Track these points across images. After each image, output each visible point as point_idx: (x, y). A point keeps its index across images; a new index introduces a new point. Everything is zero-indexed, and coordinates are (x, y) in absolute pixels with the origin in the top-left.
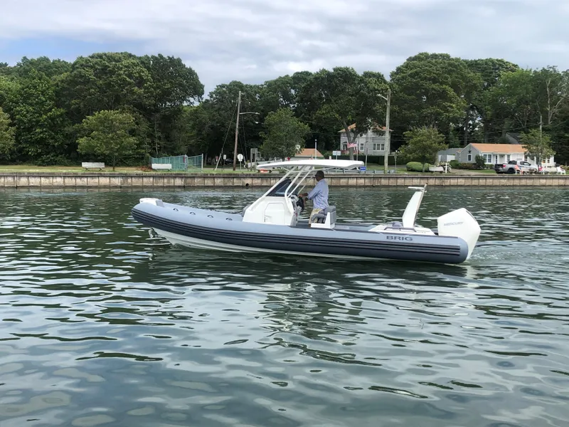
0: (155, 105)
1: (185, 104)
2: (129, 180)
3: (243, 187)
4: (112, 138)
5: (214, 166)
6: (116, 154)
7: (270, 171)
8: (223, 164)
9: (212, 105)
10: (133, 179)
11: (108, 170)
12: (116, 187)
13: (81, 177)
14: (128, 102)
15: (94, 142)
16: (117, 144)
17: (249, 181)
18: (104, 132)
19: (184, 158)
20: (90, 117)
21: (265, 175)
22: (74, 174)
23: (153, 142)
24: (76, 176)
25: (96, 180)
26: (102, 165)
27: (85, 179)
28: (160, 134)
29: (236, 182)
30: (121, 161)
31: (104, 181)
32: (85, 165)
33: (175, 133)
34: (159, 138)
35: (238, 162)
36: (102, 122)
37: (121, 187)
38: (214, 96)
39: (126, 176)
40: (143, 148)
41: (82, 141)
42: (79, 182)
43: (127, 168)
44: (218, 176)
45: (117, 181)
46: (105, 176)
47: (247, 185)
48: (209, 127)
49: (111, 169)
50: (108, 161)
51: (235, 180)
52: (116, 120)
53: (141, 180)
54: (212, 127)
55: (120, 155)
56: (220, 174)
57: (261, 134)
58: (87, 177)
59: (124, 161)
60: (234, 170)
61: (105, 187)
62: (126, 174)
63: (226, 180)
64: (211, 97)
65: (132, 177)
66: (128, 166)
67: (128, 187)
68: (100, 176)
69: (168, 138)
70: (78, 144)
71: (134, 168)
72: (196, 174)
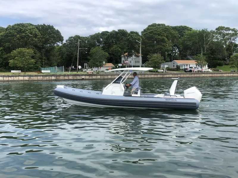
0: (42, 45)
1: (55, 45)
2: (32, 78)
3: (81, 79)
4: (24, 60)
5: (69, 71)
6: (26, 67)
7: (93, 73)
8: (72, 70)
9: (67, 45)
10: (34, 77)
11: (23, 74)
12: (26, 81)
13: (11, 77)
14: (31, 44)
15: (16, 62)
16: (26, 62)
17: (84, 77)
18: (21, 57)
19: (55, 68)
20: (14, 51)
21: (91, 74)
22: (8, 75)
23: (42, 61)
24: (9, 76)
25: (17, 78)
26: (20, 71)
27: (13, 78)
28: (45, 58)
29: (78, 78)
30: (28, 70)
31: (21, 78)
32: (12, 71)
33: (52, 57)
34: (45, 59)
35: (79, 69)
36: (19, 53)
37: (28, 81)
38: (68, 41)
39: (30, 76)
40: (38, 64)
41: (11, 61)
42: (10, 79)
43: (31, 73)
44: (71, 75)
45: (27, 78)
46: (21, 76)
47: (83, 78)
48: (66, 54)
49: (24, 73)
50: (23, 70)
51: (78, 77)
52: (25, 52)
53: (37, 77)
54: (67, 54)
55: (28, 67)
56: (71, 74)
57: (89, 57)
58: (13, 77)
59: (29, 69)
60: (77, 72)
61: (21, 81)
62: (30, 75)
63: (74, 77)
64: (67, 42)
65: (33, 76)
66: (31, 71)
67: (31, 80)
68: (19, 76)
69: (48, 59)
70: (9, 62)
71: (34, 73)
72: (61, 75)
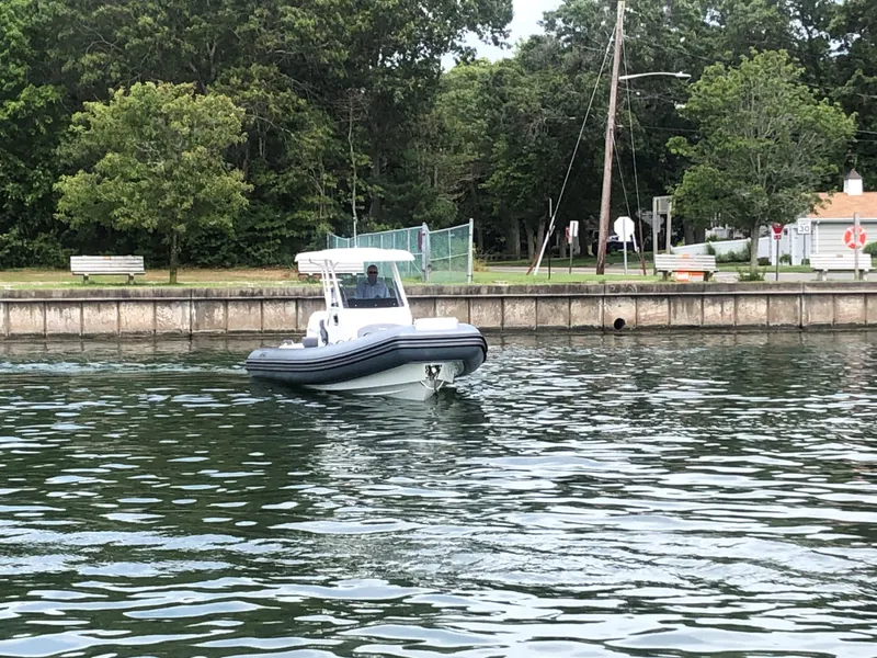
0: (348, 64)
2: (219, 313)
3: (603, 330)
4: (168, 175)
5: (524, 256)
6: (182, 228)
7: (707, 274)
8: (556, 255)
9: (554, 57)
10: (232, 309)
11: (157, 280)
12: (173, 336)
13: (61, 304)
15: (111, 190)
16: (182, 192)
17: (624, 310)
18: (142, 157)
19: (420, 236)
20: (98, 106)
21: (684, 287)
22: (39, 294)
23: (343, 184)
24: (46, 302)
25: (110, 314)
26: (133, 264)
27: (76, 312)
28: (366, 160)
29: (581, 314)
30: (239, 250)
31: (137, 317)
32: (80, 264)
33: (419, 154)
34: (364, 173)
36: (135, 122)
37: (190, 337)
38: (559, 22)
39: (207, 300)
40: (312, 207)
41: (72, 186)
42: (56, 320)
43: (257, 273)
44: (519, 295)
45: (178, 318)
46: (139, 301)
47: (619, 323)
48: (542, 128)
49: (164, 275)
51: (576, 307)
52: (179, 115)
53: (256, 310)
57: (677, 145)
58: (80, 304)
60: (600, 271)
61: (137, 337)
62: (207, 293)
63: (545, 307)
64: (551, 25)
65: (226, 302)
66: (259, 264)
67: (212, 337)
68: (123, 299)
69: (395, 170)
70: (60, 194)
71: (277, 274)
72: (440, 290)
